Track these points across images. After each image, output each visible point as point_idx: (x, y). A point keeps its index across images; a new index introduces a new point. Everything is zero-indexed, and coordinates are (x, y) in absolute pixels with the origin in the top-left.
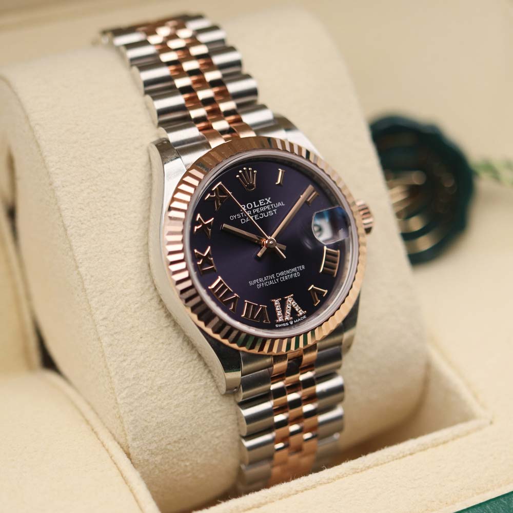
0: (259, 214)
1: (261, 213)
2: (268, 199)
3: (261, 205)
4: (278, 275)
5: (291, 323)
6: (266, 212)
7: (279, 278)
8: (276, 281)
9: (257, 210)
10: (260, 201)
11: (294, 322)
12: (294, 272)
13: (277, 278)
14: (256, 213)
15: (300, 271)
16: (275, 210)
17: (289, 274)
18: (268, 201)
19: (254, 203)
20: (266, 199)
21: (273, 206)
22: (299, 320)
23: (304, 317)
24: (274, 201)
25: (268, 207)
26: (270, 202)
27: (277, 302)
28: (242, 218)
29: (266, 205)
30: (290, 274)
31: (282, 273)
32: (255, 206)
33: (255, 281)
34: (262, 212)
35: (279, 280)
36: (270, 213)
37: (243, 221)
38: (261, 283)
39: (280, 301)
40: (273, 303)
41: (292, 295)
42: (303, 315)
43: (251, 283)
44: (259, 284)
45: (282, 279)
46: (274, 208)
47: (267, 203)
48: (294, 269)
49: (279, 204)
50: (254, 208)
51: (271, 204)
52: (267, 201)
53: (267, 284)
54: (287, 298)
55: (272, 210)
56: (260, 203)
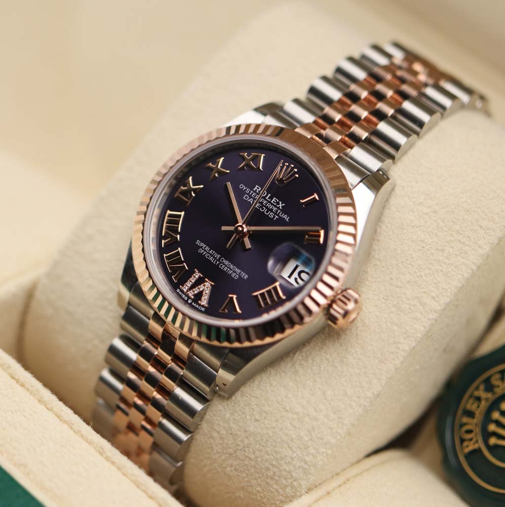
0: (263, 205)
1: (265, 207)
2: (282, 204)
3: (272, 202)
4: (222, 260)
5: (190, 301)
6: (269, 210)
7: (221, 263)
8: (216, 262)
9: (265, 202)
10: (274, 198)
11: (192, 303)
12: (235, 272)
13: (219, 260)
14: (261, 203)
15: (240, 277)
16: (277, 217)
17: (230, 268)
18: (281, 205)
19: (269, 195)
20: (280, 203)
21: (280, 212)
22: (197, 306)
23: (203, 309)
24: (284, 210)
25: (275, 209)
26: (281, 208)
27: (197, 275)
28: (248, 194)
29: (275, 206)
30: (231, 270)
31: (227, 262)
32: (267, 198)
33: (202, 244)
34: (267, 208)
35: (219, 264)
36: (271, 215)
37: (246, 197)
38: (205, 251)
39: (200, 277)
40: (195, 272)
41: (213, 284)
42: (203, 306)
43: (198, 242)
44: (203, 249)
45: (221, 266)
46: (278, 215)
47: (278, 206)
48: (238, 271)
49: (285, 217)
50: (264, 198)
51: (280, 209)
52: (279, 204)
53: (208, 256)
54: (207, 282)
55: (275, 214)
56: (273, 200)
